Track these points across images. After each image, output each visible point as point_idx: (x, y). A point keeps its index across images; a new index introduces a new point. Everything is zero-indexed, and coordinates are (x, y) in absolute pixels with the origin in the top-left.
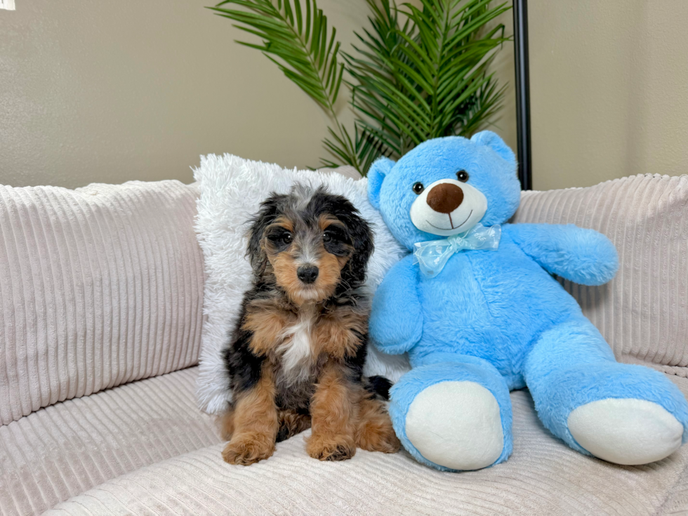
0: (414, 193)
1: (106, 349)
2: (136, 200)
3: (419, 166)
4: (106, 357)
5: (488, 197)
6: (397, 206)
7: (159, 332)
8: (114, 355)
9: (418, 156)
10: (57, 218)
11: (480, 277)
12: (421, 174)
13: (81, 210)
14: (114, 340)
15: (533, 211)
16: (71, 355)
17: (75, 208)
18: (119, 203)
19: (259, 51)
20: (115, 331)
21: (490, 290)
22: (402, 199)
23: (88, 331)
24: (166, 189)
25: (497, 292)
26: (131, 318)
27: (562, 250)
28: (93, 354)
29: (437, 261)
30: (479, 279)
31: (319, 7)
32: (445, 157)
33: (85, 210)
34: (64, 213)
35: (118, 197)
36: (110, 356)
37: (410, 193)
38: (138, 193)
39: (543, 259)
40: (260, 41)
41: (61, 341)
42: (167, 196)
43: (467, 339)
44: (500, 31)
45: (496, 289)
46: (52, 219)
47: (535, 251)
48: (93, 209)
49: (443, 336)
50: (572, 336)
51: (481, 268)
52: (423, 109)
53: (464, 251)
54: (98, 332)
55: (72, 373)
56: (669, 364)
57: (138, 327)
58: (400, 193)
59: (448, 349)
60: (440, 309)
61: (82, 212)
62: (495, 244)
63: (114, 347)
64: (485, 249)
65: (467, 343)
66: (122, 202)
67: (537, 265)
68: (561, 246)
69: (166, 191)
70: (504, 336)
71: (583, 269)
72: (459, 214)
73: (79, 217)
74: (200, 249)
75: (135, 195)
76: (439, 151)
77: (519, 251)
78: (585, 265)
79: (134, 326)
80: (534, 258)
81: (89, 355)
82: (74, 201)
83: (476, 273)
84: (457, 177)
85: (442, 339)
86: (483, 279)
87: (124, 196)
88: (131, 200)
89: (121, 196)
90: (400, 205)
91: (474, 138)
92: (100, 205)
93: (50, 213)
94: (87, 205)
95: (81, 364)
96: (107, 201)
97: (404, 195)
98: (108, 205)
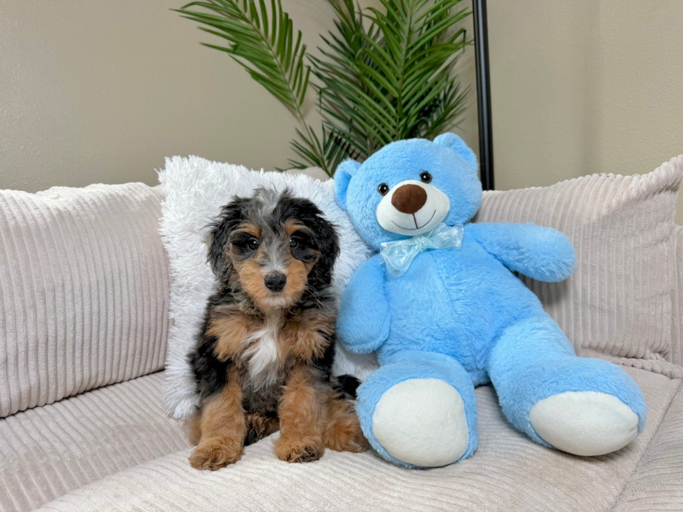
0: (379, 194)
1: (69, 356)
2: (99, 204)
3: (384, 168)
4: (69, 363)
5: (450, 198)
6: (363, 207)
7: (125, 337)
8: (78, 362)
9: (383, 158)
10: (17, 223)
11: (444, 276)
12: (385, 175)
13: (42, 215)
14: (78, 346)
15: (494, 210)
16: (32, 363)
17: (35, 213)
18: (82, 207)
19: (225, 54)
20: (78, 337)
21: (453, 288)
22: (368, 200)
23: (50, 338)
24: (130, 192)
25: (461, 290)
26: (95, 324)
27: (522, 248)
28: (56, 361)
29: (402, 260)
30: (444, 278)
31: (284, 10)
32: (408, 159)
33: (46, 214)
34: (24, 217)
35: (81, 201)
36: (74, 363)
37: (376, 194)
38: (101, 196)
39: (504, 257)
40: (226, 43)
41: (22, 349)
42: (132, 199)
43: (433, 336)
44: (462, 35)
45: (460, 287)
46: (11, 223)
47: (496, 250)
48: (55, 213)
49: (410, 334)
50: (534, 331)
51: (445, 267)
52: (389, 112)
53: (429, 250)
54: (60, 339)
55: (33, 381)
56: (627, 356)
57: (102, 333)
58: (366, 194)
59: (415, 346)
60: (407, 308)
61: (42, 216)
62: (458, 243)
63: (78, 354)
64: (448, 248)
65: (433, 341)
66: (85, 205)
67: (499, 263)
68: (521, 244)
69: (130, 194)
70: (468, 333)
71: (543, 266)
72: (423, 214)
73: (40, 221)
74: (165, 252)
75: (99, 198)
76: (403, 153)
77: (481, 250)
78: (544, 262)
79: (98, 331)
80: (495, 256)
81: (51, 362)
82: (35, 205)
83: (440, 272)
84: (420, 178)
85: (408, 337)
86: (447, 278)
87: (87, 200)
88: (94, 203)
89: (83, 200)
90: (366, 205)
91: (437, 140)
92: (62, 209)
93: (9, 217)
94: (48, 209)
95: (42, 372)
96: (69, 205)
97: (370, 196)
98: (70, 208)
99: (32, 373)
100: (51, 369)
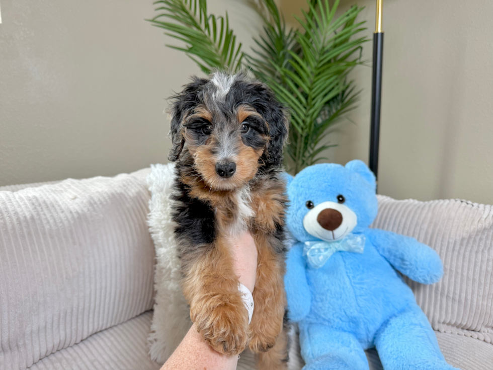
0: (306, 208)
1: (86, 318)
2: (105, 203)
3: (311, 189)
4: (85, 322)
5: (357, 215)
6: (294, 214)
7: (122, 300)
8: (91, 320)
10: (51, 227)
11: (351, 275)
12: (312, 195)
13: (66, 217)
14: (92, 310)
16: (62, 327)
17: (62, 215)
18: (93, 207)
19: (183, 53)
20: (92, 305)
21: (357, 286)
22: (297, 210)
23: (74, 309)
24: (125, 188)
25: (362, 288)
26: (103, 295)
27: (406, 261)
28: (77, 322)
29: (321, 258)
30: (351, 277)
31: (231, 27)
32: (329, 184)
33: (69, 216)
34: (55, 221)
35: (92, 202)
36: (88, 322)
37: (304, 207)
38: (105, 195)
41: (56, 318)
42: (126, 194)
43: (341, 319)
45: (362, 286)
46: (47, 227)
48: (76, 216)
49: (324, 314)
51: (352, 268)
52: (301, 102)
53: (340, 252)
54: (81, 308)
55: (62, 338)
57: (107, 299)
58: (297, 206)
59: (327, 323)
60: (323, 294)
61: (67, 219)
62: (362, 249)
63: (91, 316)
65: (341, 322)
66: (95, 206)
68: (405, 258)
69: (125, 191)
70: (365, 320)
72: (339, 231)
73: (66, 223)
75: (104, 198)
76: (325, 178)
77: (376, 253)
78: (422, 274)
79: (105, 299)
80: (386, 259)
81: (74, 324)
82: (61, 209)
83: (348, 271)
84: (337, 200)
85: (323, 316)
86: (354, 277)
87: (96, 200)
88: (101, 203)
89: (94, 200)
90: (296, 214)
92: (80, 212)
93: (45, 222)
94: (71, 212)
95: (68, 331)
96: (85, 207)
97: (299, 208)
98: (85, 210)
99: (62, 333)
100: (74, 327)
